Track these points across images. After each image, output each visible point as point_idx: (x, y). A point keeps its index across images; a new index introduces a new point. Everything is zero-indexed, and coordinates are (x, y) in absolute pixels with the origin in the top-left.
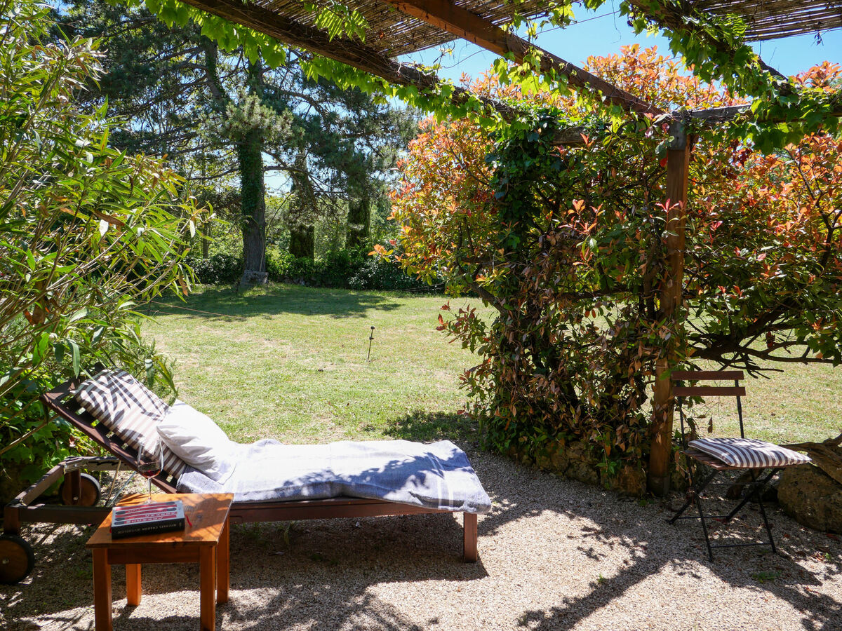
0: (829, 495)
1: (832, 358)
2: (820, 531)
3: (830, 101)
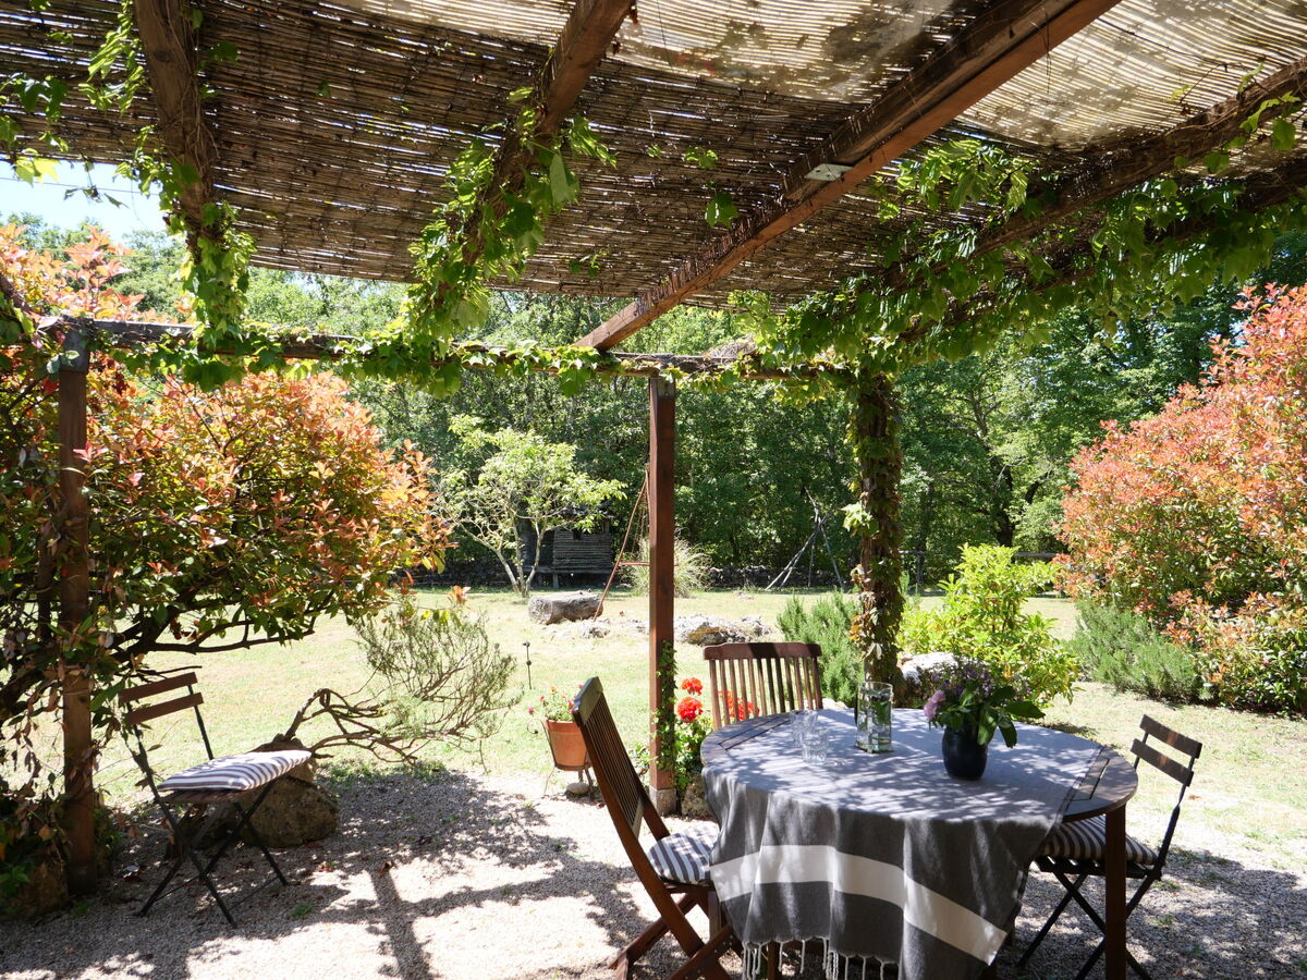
0: (298, 800)
1: (277, 635)
2: (298, 846)
3: (279, 340)
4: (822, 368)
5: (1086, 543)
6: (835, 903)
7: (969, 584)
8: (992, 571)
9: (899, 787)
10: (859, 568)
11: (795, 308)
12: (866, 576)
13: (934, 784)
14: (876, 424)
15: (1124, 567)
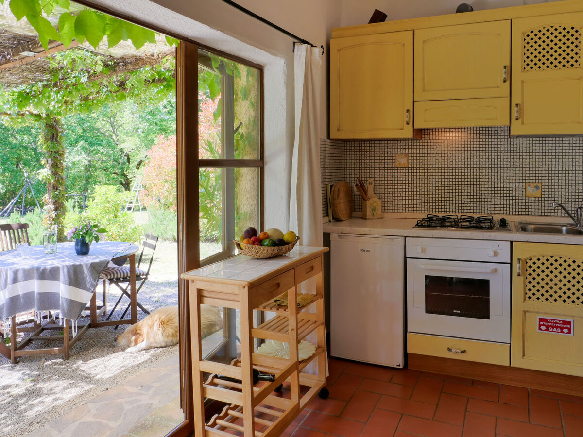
4: (27, 113)
5: (153, 185)
6: (36, 296)
7: (98, 201)
8: (107, 196)
9: (60, 259)
10: (46, 196)
11: (15, 90)
12: (50, 198)
13: (73, 257)
14: (53, 136)
15: (166, 194)
